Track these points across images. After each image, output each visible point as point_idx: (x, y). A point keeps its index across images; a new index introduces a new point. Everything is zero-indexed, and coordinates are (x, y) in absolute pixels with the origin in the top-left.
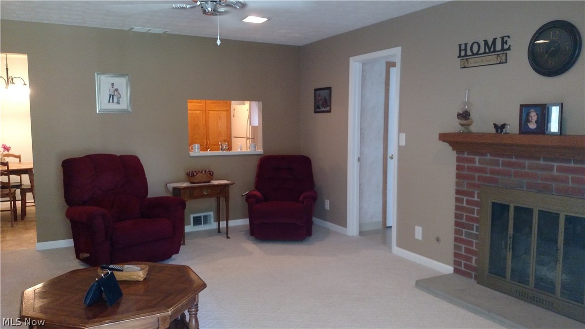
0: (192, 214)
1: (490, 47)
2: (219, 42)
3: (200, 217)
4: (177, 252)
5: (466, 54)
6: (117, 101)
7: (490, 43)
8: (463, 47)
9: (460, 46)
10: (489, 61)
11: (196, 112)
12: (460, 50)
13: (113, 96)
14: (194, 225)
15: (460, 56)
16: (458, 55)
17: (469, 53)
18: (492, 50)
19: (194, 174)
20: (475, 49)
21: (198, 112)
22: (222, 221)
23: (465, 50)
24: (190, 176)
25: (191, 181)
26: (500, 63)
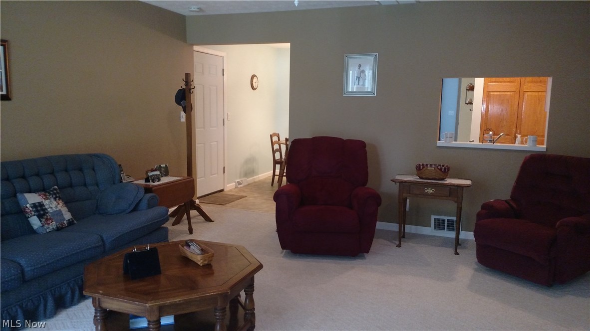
0: (434, 215)
3: (444, 220)
4: (367, 252)
6: (362, 84)
11: (506, 93)
13: (359, 78)
14: (435, 228)
19: (420, 167)
21: (509, 93)
22: (466, 230)
24: (420, 169)
25: (421, 175)
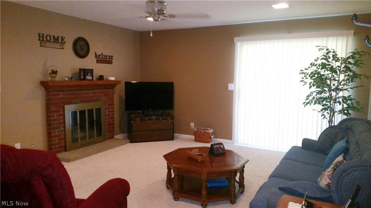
1: (56, 40)
2: (151, 35)
5: (43, 40)
7: (56, 37)
8: (41, 35)
9: (39, 34)
10: (57, 46)
12: (40, 37)
15: (39, 40)
16: (38, 39)
17: (45, 39)
18: (57, 41)
20: (48, 38)
23: (43, 37)
26: (62, 49)
